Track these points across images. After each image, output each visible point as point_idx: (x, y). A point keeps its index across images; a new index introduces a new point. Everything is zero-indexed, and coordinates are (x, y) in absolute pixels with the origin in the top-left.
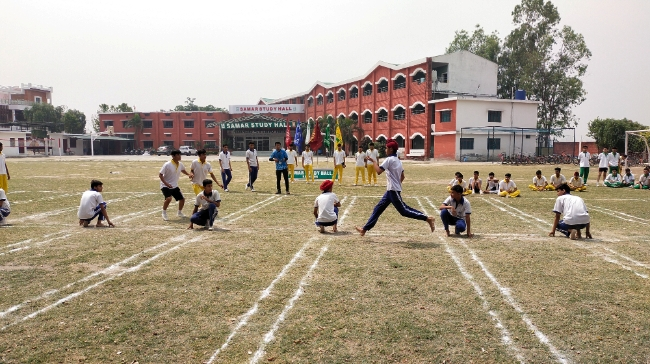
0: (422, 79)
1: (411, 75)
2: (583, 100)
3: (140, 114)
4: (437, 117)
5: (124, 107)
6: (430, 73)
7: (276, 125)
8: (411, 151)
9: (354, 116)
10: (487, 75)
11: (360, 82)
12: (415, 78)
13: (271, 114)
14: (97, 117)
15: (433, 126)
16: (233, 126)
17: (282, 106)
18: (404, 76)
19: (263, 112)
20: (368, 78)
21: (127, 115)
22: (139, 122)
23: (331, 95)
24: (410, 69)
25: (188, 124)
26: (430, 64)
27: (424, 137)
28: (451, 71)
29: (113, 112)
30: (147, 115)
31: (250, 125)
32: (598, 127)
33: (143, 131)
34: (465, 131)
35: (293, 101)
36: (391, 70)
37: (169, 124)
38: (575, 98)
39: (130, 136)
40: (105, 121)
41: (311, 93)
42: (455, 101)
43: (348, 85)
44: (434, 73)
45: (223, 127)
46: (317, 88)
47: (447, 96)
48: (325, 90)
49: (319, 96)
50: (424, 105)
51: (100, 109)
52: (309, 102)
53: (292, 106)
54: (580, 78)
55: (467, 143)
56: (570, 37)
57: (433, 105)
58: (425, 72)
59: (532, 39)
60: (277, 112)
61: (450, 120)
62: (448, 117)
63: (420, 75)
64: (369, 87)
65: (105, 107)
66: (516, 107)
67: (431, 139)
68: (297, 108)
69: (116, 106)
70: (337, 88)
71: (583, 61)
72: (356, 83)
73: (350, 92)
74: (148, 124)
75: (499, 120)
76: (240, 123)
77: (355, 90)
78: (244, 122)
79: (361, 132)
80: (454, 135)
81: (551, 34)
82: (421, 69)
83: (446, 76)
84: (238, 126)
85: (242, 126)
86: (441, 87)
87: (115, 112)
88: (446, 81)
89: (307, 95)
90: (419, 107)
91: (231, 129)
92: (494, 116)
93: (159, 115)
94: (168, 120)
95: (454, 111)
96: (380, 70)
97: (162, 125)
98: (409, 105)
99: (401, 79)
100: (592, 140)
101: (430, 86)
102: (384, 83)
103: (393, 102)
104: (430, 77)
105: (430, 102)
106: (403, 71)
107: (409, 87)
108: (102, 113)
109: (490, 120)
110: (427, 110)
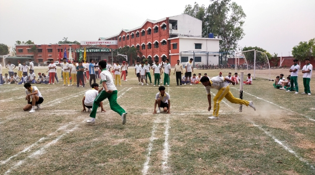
0: (165, 28)
1: (161, 26)
3: (36, 45)
4: (172, 47)
5: (29, 42)
6: (168, 25)
7: (102, 51)
9: (138, 46)
10: (196, 27)
11: (140, 29)
13: (101, 45)
14: (14, 47)
15: (170, 51)
17: (107, 41)
18: (158, 26)
19: (97, 44)
21: (30, 46)
23: (128, 36)
24: (160, 23)
26: (168, 21)
27: (166, 56)
28: (179, 24)
29: (24, 45)
30: (39, 46)
31: (89, 51)
33: (37, 54)
35: (113, 39)
36: (152, 23)
37: (50, 51)
39: (32, 57)
40: (20, 49)
41: (120, 35)
43: (135, 31)
44: (170, 25)
46: (122, 32)
47: (176, 36)
48: (126, 33)
49: (123, 37)
50: (166, 41)
51: (16, 43)
52: (120, 39)
53: (112, 41)
55: (185, 59)
57: (169, 41)
58: (166, 24)
60: (104, 44)
61: (176, 48)
62: (176, 46)
63: (164, 26)
64: (144, 32)
65: (19, 42)
66: (208, 41)
67: (169, 57)
68: (114, 42)
70: (130, 32)
72: (138, 30)
73: (136, 34)
74: (40, 51)
75: (201, 48)
77: (138, 33)
79: (141, 54)
80: (178, 55)
82: (164, 23)
83: (176, 26)
86: (174, 32)
88: (176, 29)
89: (118, 36)
90: (164, 41)
92: (198, 46)
93: (45, 46)
94: (50, 48)
95: (178, 44)
96: (147, 23)
97: (47, 51)
98: (160, 41)
99: (157, 28)
101: (169, 31)
102: (150, 30)
103: (154, 39)
104: (168, 27)
105: (168, 39)
106: (157, 24)
107: (160, 32)
108: (18, 45)
109: (196, 48)
110: (167, 43)
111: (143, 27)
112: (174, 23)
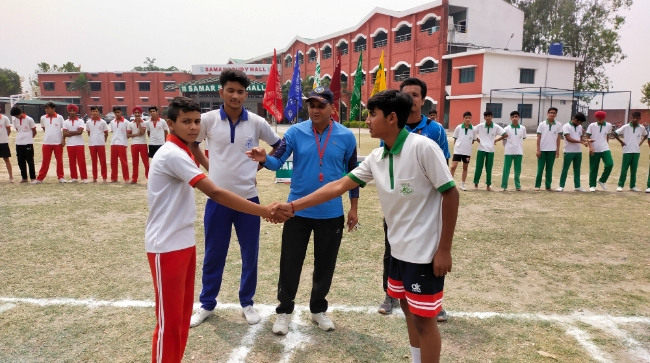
0: (434, 29)
1: (420, 23)
2: (623, 58)
3: (86, 74)
4: (455, 77)
5: (69, 66)
6: (445, 20)
11: (351, 35)
12: (424, 27)
14: (36, 78)
15: (448, 89)
16: (196, 89)
18: (410, 25)
20: (359, 31)
21: (71, 76)
22: (84, 83)
23: (313, 53)
24: (418, 15)
25: (145, 87)
26: (446, 8)
27: (435, 102)
28: (469, 19)
29: (56, 72)
30: (94, 75)
33: (89, 95)
34: (495, 95)
35: (267, 61)
36: (391, 17)
37: (122, 87)
38: (610, 56)
39: (76, 101)
40: (47, 82)
41: (289, 51)
42: (482, 55)
43: (335, 40)
44: (451, 20)
45: (184, 89)
46: (297, 43)
47: (464, 49)
48: (306, 47)
49: (299, 54)
50: (436, 62)
51: (39, 69)
52: (287, 61)
53: (266, 66)
54: (617, 31)
57: (449, 62)
58: (439, 18)
60: (249, 73)
61: (473, 80)
62: (470, 76)
63: (431, 22)
64: (361, 41)
65: (45, 66)
66: (551, 65)
67: (446, 104)
69: (60, 65)
70: (320, 44)
71: (621, 12)
72: (345, 36)
73: (338, 48)
74: (96, 87)
76: (205, 85)
77: (344, 46)
78: (210, 84)
80: (480, 99)
82: (433, 15)
83: (464, 23)
84: (202, 89)
85: (207, 89)
86: (458, 38)
87: (60, 73)
88: (463, 30)
89: (284, 54)
90: (429, 64)
91: (195, 93)
92: (527, 76)
93: (108, 75)
94: (120, 82)
95: (480, 69)
96: (376, 18)
97: (112, 88)
98: (415, 62)
99: (405, 29)
101: (445, 36)
102: (382, 36)
103: (394, 58)
104: (446, 25)
105: (444, 57)
106: (408, 18)
107: (416, 40)
108: (42, 73)
109: (521, 82)
110: (440, 68)
111: (361, 29)
112: (459, 15)
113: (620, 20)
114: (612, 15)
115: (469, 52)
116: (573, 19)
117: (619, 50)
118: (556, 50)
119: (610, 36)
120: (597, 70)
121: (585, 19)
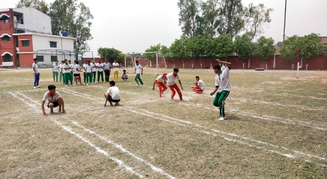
0: (7, 21)
2: (92, 38)
4: (20, 44)
6: (12, 18)
8: (3, 63)
10: (46, 23)
12: (1, 19)
15: (18, 49)
26: (11, 11)
27: (12, 55)
28: (25, 18)
32: (102, 51)
34: (39, 52)
38: (88, 37)
42: (31, 35)
44: (15, 18)
47: (24, 32)
50: (10, 36)
54: (89, 28)
55: (40, 58)
56: (84, 8)
57: (17, 36)
58: (9, 16)
59: (65, 6)
61: (28, 46)
62: (27, 43)
63: (5, 18)
66: (63, 40)
67: (17, 56)
71: (90, 20)
75: (56, 46)
80: (32, 54)
81: (74, 5)
82: (5, 15)
83: (22, 20)
86: (20, 26)
88: (22, 23)
90: (6, 37)
92: (53, 44)
95: (31, 41)
100: (99, 57)
101: (13, 25)
104: (13, 20)
105: (14, 34)
109: (51, 47)
110: (12, 39)
112: (20, 16)
113: (90, 24)
114: (87, 21)
115: (26, 33)
116: (73, 21)
117: (90, 35)
118: (65, 35)
119: (87, 30)
120: (84, 42)
121: (77, 22)
